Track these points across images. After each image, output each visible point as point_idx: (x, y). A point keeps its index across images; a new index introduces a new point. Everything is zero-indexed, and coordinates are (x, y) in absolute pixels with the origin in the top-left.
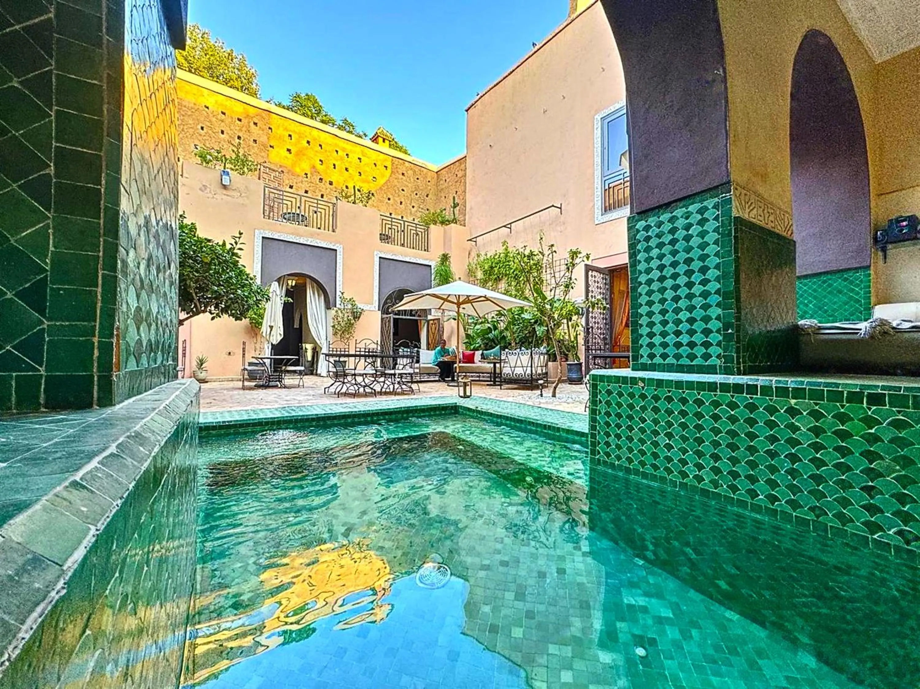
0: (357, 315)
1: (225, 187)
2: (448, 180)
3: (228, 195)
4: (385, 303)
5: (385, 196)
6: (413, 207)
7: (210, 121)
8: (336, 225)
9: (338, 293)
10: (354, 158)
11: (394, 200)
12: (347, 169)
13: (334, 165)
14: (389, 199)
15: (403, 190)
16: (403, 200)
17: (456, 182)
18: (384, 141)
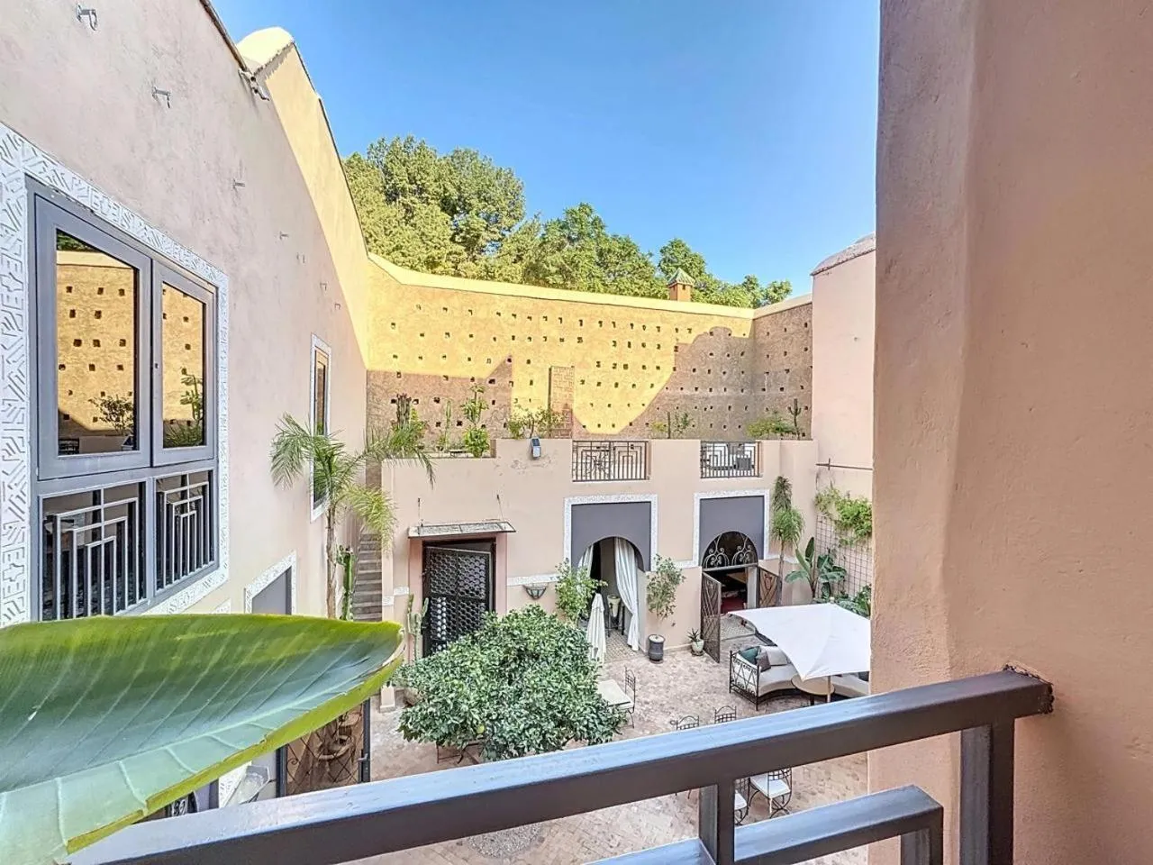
0: (674, 578)
1: (535, 458)
2: (771, 334)
3: (538, 466)
4: (707, 553)
5: (689, 368)
6: (724, 373)
7: (502, 329)
8: (650, 470)
9: (653, 556)
10: (651, 327)
11: (701, 370)
12: (644, 345)
13: (629, 343)
14: (694, 370)
15: (711, 354)
16: (711, 368)
17: (786, 339)
18: (684, 288)
